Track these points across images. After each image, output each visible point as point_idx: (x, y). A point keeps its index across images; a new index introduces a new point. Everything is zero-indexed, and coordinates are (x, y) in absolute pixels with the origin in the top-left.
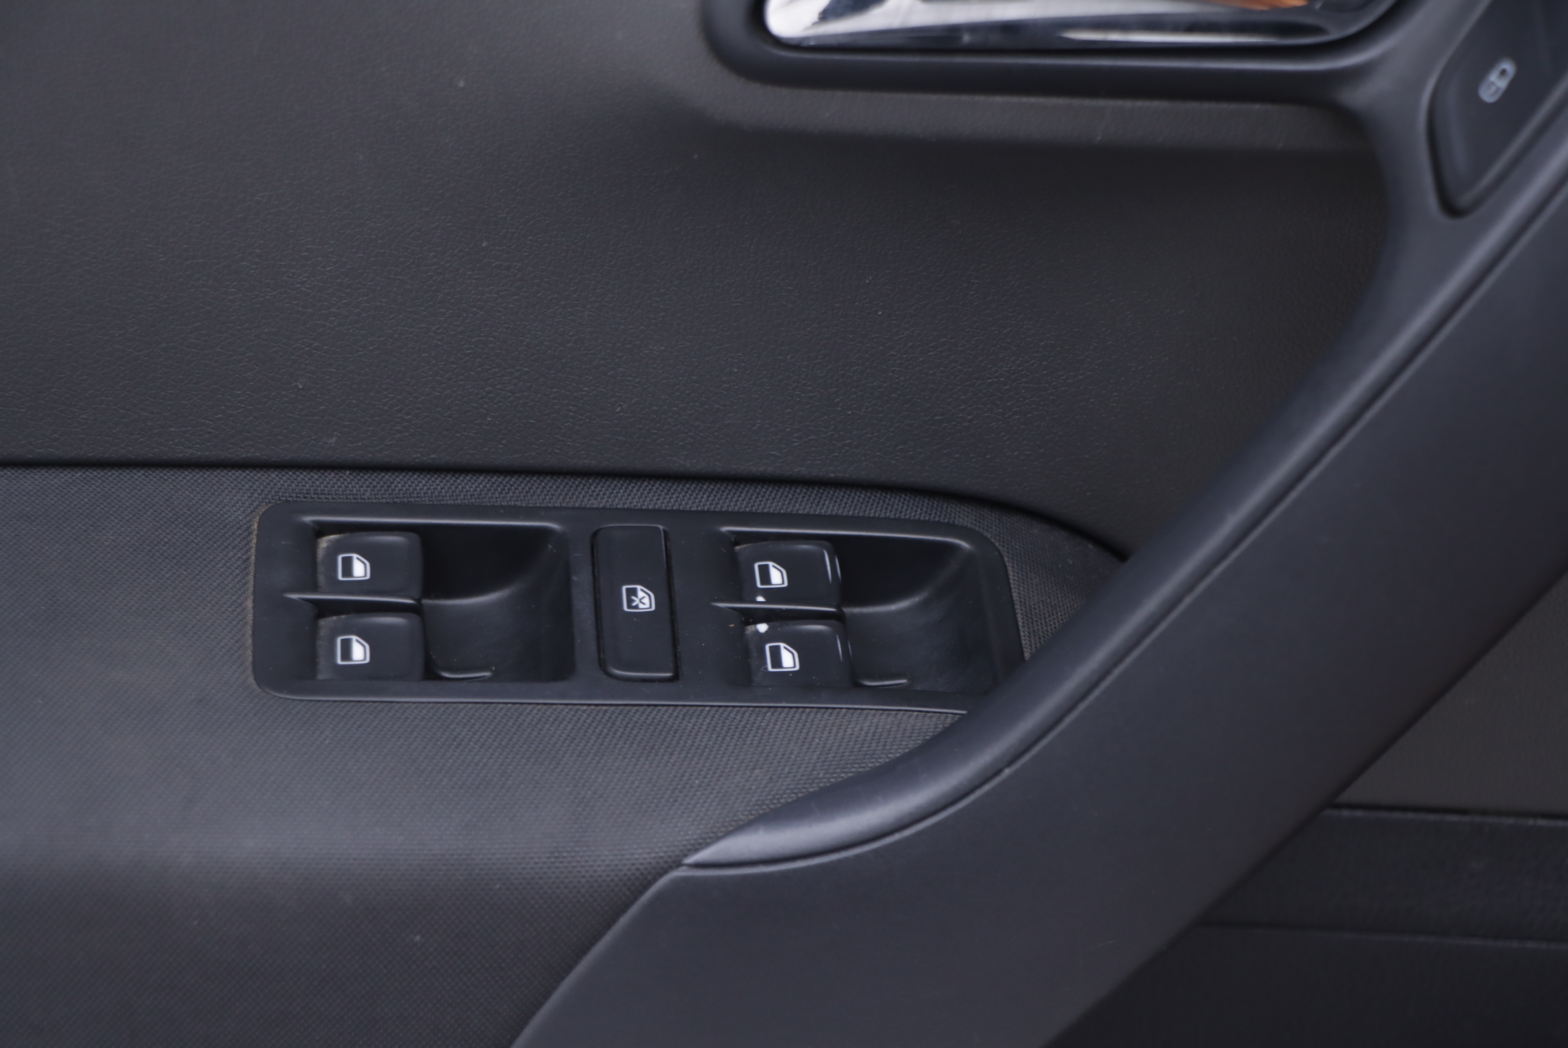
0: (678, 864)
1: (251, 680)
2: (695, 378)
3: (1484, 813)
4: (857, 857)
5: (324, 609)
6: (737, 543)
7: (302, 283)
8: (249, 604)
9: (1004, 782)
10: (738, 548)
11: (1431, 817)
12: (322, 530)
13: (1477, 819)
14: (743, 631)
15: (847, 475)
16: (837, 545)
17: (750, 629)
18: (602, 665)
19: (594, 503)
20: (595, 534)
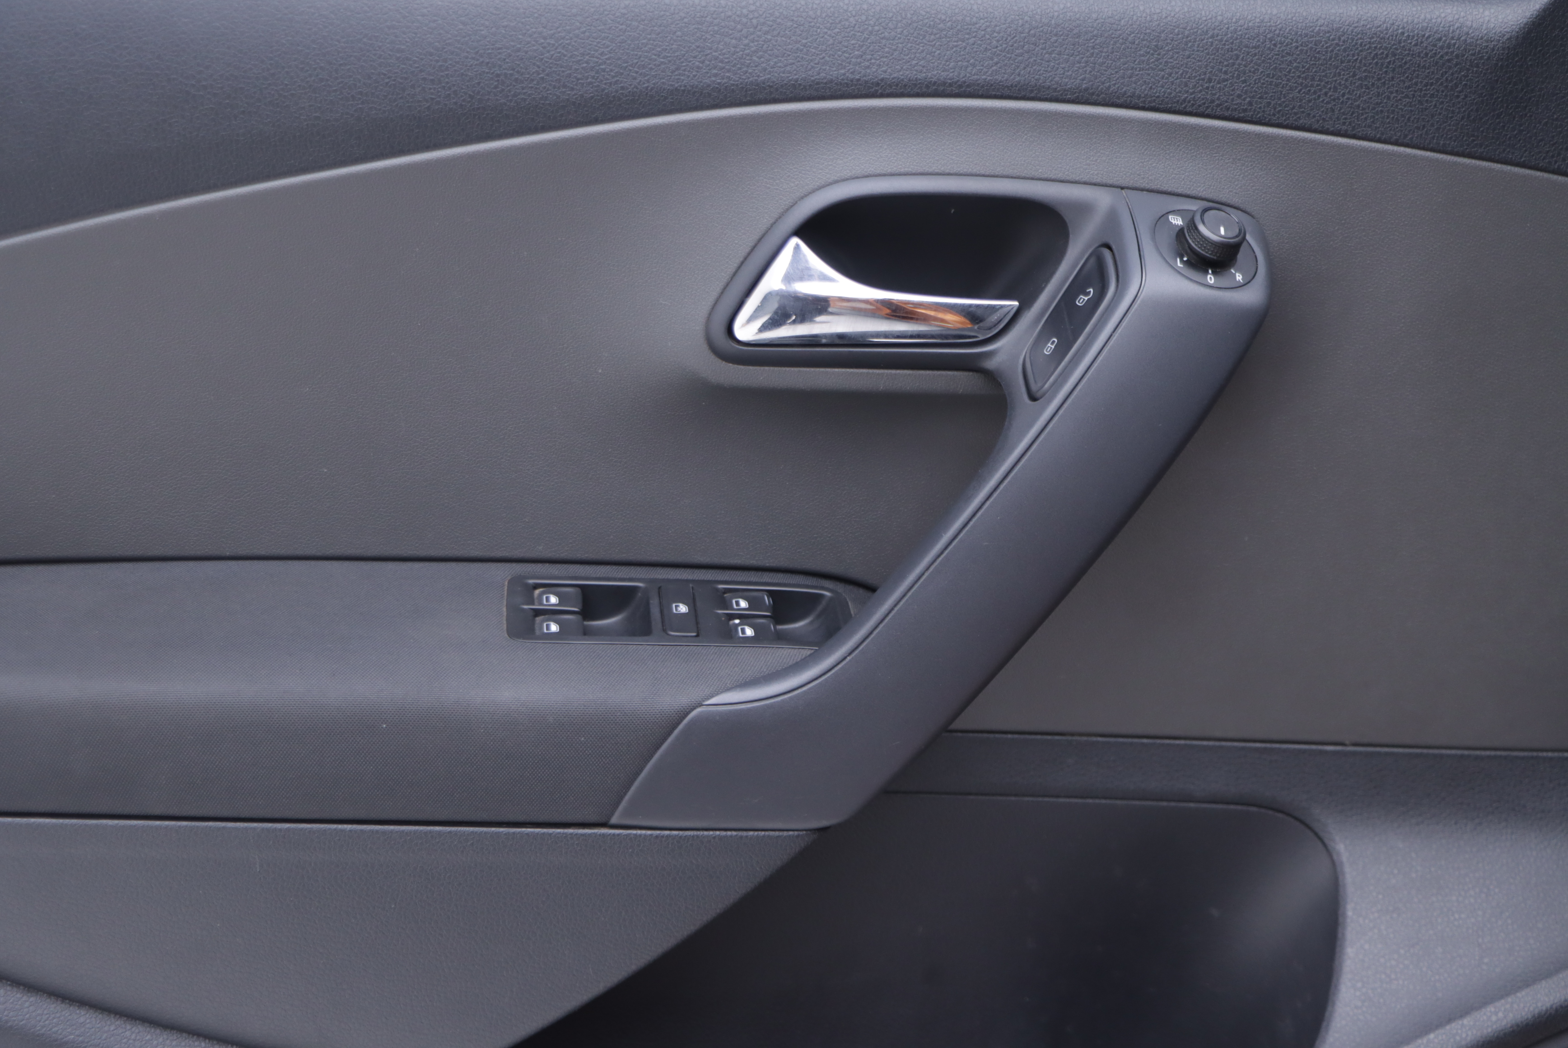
0: (701, 705)
1: (506, 635)
2: (704, 516)
3: (1072, 735)
4: (783, 701)
5: (538, 613)
6: (725, 593)
7: (528, 470)
8: (505, 609)
9: (847, 663)
10: (725, 595)
11: (1049, 737)
12: (536, 586)
13: (1070, 738)
14: (728, 623)
15: (775, 565)
16: (771, 593)
17: (731, 622)
18: (664, 631)
19: (660, 577)
20: (660, 588)
